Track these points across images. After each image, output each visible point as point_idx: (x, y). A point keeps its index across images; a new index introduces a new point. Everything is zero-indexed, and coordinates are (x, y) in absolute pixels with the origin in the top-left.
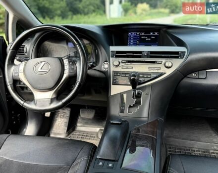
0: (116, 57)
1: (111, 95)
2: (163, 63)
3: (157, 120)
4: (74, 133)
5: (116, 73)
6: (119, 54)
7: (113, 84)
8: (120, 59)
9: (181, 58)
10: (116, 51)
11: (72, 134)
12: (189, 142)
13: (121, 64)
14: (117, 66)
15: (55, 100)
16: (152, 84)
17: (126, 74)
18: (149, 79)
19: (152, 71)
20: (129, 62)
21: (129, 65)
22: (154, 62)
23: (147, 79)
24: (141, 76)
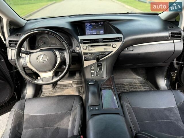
0: (83, 44)
1: (85, 66)
2: (111, 45)
3: (111, 77)
4: (57, 86)
5: (85, 54)
6: (85, 42)
7: (85, 61)
8: (87, 45)
9: (120, 41)
10: (83, 40)
11: (56, 87)
12: (121, 80)
13: (88, 48)
14: (86, 49)
15: (55, 77)
16: (107, 58)
17: (91, 53)
18: (105, 55)
19: (106, 50)
20: (92, 46)
21: (92, 48)
22: (106, 45)
23: (103, 56)
24: (100, 54)
